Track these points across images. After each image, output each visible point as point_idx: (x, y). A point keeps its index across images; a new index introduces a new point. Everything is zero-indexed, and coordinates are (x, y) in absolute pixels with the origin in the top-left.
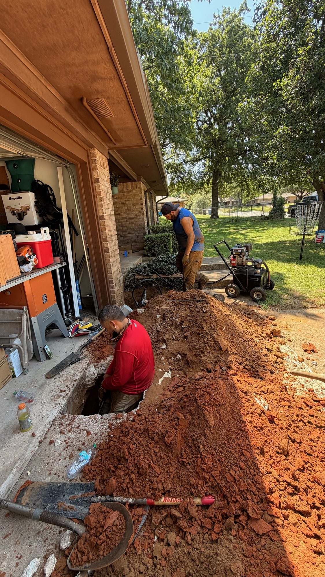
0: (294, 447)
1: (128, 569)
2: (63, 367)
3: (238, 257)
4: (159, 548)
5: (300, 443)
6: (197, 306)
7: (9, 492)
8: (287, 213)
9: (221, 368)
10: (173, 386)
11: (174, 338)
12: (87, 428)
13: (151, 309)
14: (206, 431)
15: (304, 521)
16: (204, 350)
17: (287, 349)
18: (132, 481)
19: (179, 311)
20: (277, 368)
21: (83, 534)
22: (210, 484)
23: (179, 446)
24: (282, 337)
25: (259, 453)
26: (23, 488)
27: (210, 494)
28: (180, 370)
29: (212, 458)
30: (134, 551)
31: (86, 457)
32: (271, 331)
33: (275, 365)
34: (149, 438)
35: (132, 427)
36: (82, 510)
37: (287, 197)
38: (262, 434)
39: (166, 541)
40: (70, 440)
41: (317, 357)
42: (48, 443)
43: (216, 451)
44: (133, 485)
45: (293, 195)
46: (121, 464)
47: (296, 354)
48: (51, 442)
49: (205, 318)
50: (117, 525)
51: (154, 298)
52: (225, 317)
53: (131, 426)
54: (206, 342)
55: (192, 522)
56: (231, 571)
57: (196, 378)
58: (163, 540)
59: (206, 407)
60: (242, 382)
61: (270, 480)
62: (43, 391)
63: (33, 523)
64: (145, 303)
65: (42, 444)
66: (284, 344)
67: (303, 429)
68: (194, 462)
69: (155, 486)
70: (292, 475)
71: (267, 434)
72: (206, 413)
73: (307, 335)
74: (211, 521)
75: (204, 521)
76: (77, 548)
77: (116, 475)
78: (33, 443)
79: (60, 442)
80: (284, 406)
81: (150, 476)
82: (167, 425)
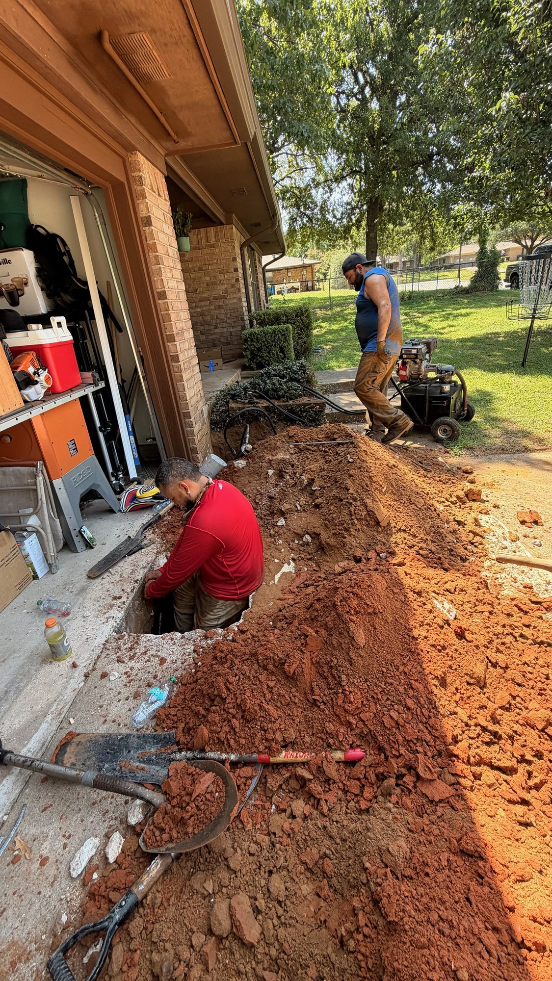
0: (495, 674)
1: (232, 850)
2: (114, 560)
3: (412, 363)
4: (279, 821)
5: (507, 667)
6: (337, 453)
7: (44, 749)
8: (503, 281)
9: (378, 555)
10: (297, 585)
11: (299, 508)
12: (159, 654)
13: (258, 460)
14: (351, 654)
15: (506, 781)
16: (350, 526)
17: (491, 521)
18: (234, 730)
19: (307, 463)
20: (472, 552)
21: (161, 804)
22: (358, 731)
23: (307, 678)
24: (484, 501)
25: (438, 685)
26: (64, 742)
27: (358, 746)
28: (310, 559)
29: (361, 693)
30: (240, 826)
31: (160, 696)
32: (465, 492)
33: (469, 547)
34: (260, 666)
35: (232, 651)
36: (159, 772)
37: (505, 250)
38: (444, 656)
39: (289, 811)
40: (134, 672)
41: (542, 533)
42: (99, 677)
43: (368, 683)
44: (235, 734)
45: (517, 245)
46: (216, 706)
47: (506, 529)
48: (104, 675)
49: (351, 472)
50: (212, 792)
51: (263, 441)
52: (387, 468)
53: (230, 648)
54: (353, 513)
55: (329, 785)
56: (389, 852)
57: (336, 572)
58: (284, 811)
59: (352, 617)
60: (413, 575)
61: (455, 724)
62: (84, 599)
63: (84, 791)
64: (248, 450)
65: (89, 678)
66: (487, 513)
67: (512, 647)
68: (332, 699)
69: (270, 736)
70: (490, 716)
71: (452, 657)
72: (352, 626)
73: (528, 496)
74: (359, 783)
75: (348, 783)
76: (153, 823)
77: (208, 721)
78: (74, 678)
79: (117, 675)
80: (483, 612)
81: (261, 722)
82: (288, 647)
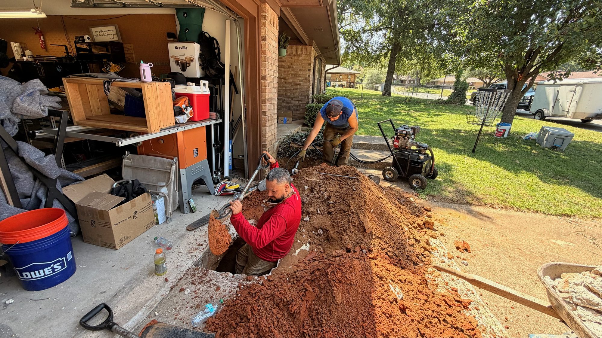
2: (204, 222)
3: (403, 139)
6: (348, 183)
7: (137, 327)
8: (468, 100)
9: (362, 250)
10: (309, 259)
11: (319, 212)
12: (217, 284)
13: (300, 179)
14: (331, 307)
16: (347, 229)
17: (438, 243)
19: (328, 186)
20: (422, 260)
23: (302, 317)
24: (435, 230)
26: (148, 326)
28: (320, 245)
29: (333, 334)
31: (211, 309)
32: (423, 222)
33: (420, 257)
34: (274, 303)
35: (260, 290)
37: (473, 83)
41: (469, 257)
42: (179, 290)
43: (339, 328)
45: (480, 81)
46: (243, 323)
47: (446, 250)
48: (182, 290)
49: (353, 196)
51: (305, 169)
52: (376, 198)
53: (259, 289)
54: (350, 221)
57: (334, 255)
59: (336, 284)
60: (380, 266)
62: (182, 241)
64: (296, 172)
65: (173, 290)
66: (435, 238)
67: (436, 326)
68: (314, 334)
71: (395, 323)
72: (335, 289)
73: (463, 232)
77: (236, 332)
78: (164, 288)
79: (189, 291)
80: (421, 299)
82: (294, 295)
